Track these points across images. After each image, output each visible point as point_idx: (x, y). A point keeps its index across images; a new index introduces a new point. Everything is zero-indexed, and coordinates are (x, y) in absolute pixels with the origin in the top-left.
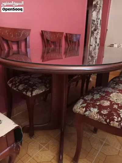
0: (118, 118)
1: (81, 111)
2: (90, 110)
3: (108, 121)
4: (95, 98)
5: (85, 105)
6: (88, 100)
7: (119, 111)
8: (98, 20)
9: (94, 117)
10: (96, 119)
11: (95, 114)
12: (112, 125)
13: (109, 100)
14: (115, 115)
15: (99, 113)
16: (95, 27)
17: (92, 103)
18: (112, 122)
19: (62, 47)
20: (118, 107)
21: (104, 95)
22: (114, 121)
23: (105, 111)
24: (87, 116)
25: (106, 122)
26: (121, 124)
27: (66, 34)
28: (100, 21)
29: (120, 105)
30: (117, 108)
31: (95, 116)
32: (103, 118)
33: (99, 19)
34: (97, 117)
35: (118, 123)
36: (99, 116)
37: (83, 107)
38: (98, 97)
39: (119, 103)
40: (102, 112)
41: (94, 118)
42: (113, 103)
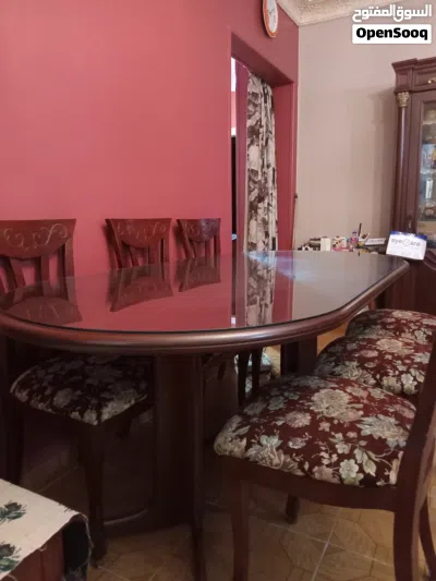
0: (330, 456)
1: (236, 449)
2: (259, 443)
3: (306, 466)
4: (272, 408)
5: (245, 430)
6: (255, 415)
7: (334, 437)
8: (265, 169)
9: (271, 459)
10: (277, 465)
11: (272, 452)
12: (317, 476)
13: (308, 411)
14: (323, 448)
15: (283, 448)
16: (260, 189)
17: (264, 424)
18: (316, 468)
19: (168, 260)
20: (330, 428)
21: (296, 398)
22: (320, 464)
23: (299, 440)
24: (252, 459)
25: (303, 470)
26: (338, 470)
27: (178, 221)
28: (271, 172)
29: (336, 422)
30: (327, 430)
31: (272, 456)
32: (294, 460)
33: (268, 166)
34: (278, 459)
35: (330, 470)
36: (283, 457)
37: (241, 437)
38: (281, 406)
39: (333, 415)
40: (291, 444)
41: (271, 463)
42: (318, 417)
